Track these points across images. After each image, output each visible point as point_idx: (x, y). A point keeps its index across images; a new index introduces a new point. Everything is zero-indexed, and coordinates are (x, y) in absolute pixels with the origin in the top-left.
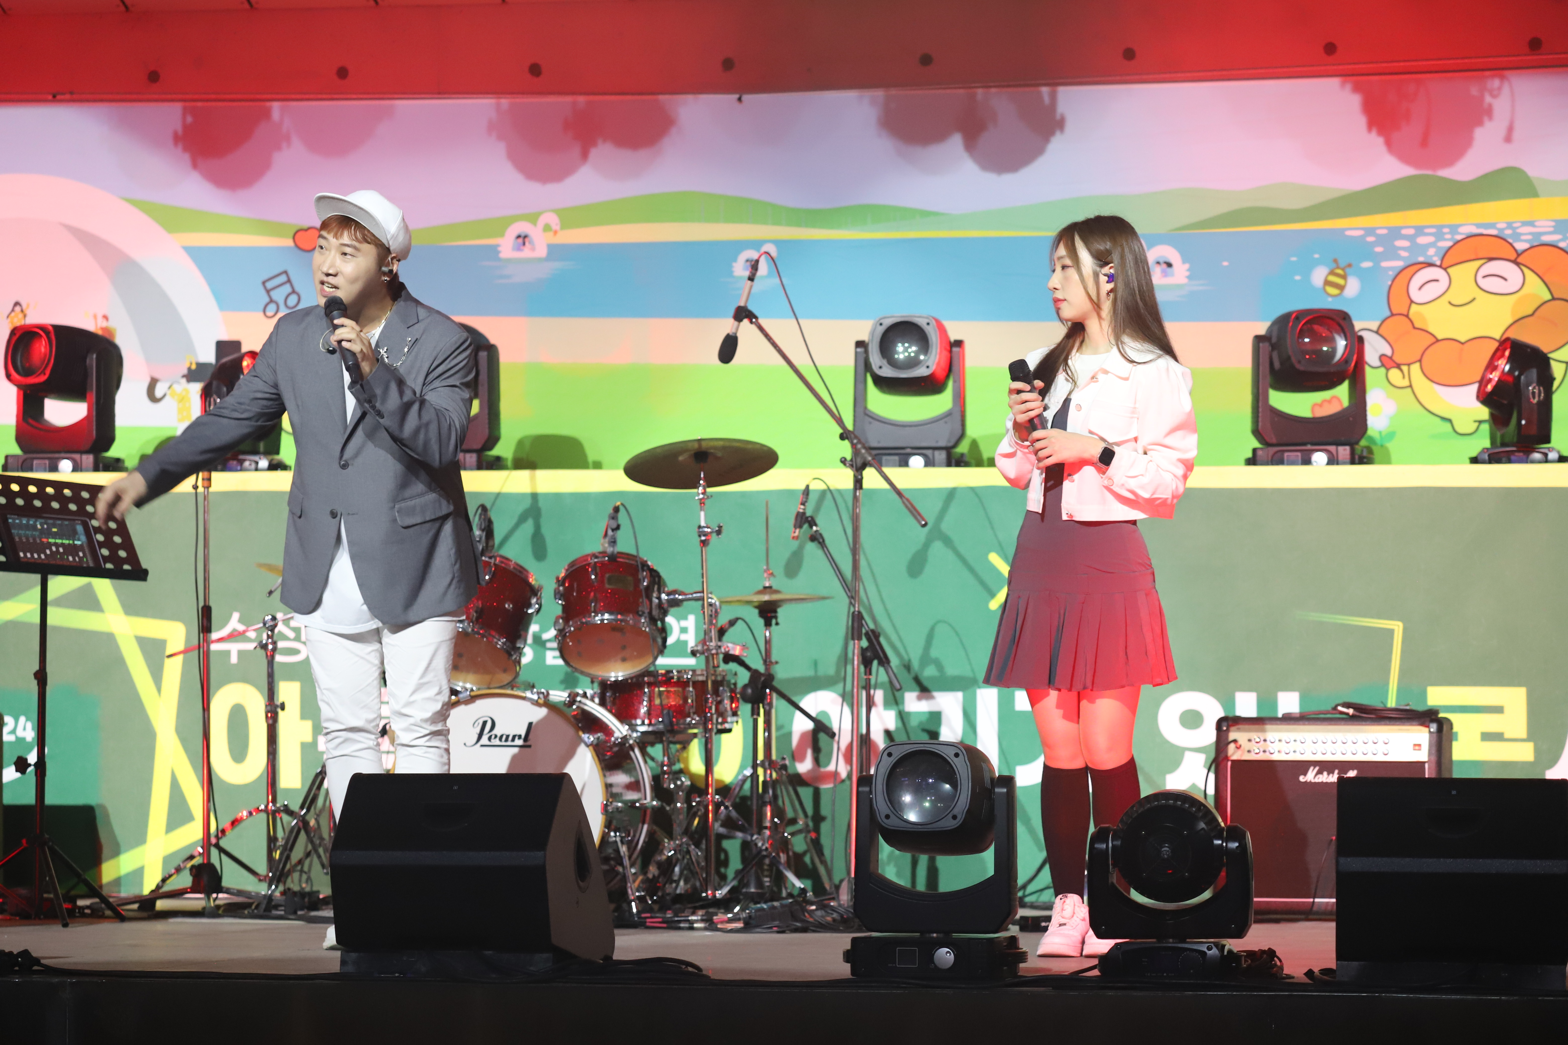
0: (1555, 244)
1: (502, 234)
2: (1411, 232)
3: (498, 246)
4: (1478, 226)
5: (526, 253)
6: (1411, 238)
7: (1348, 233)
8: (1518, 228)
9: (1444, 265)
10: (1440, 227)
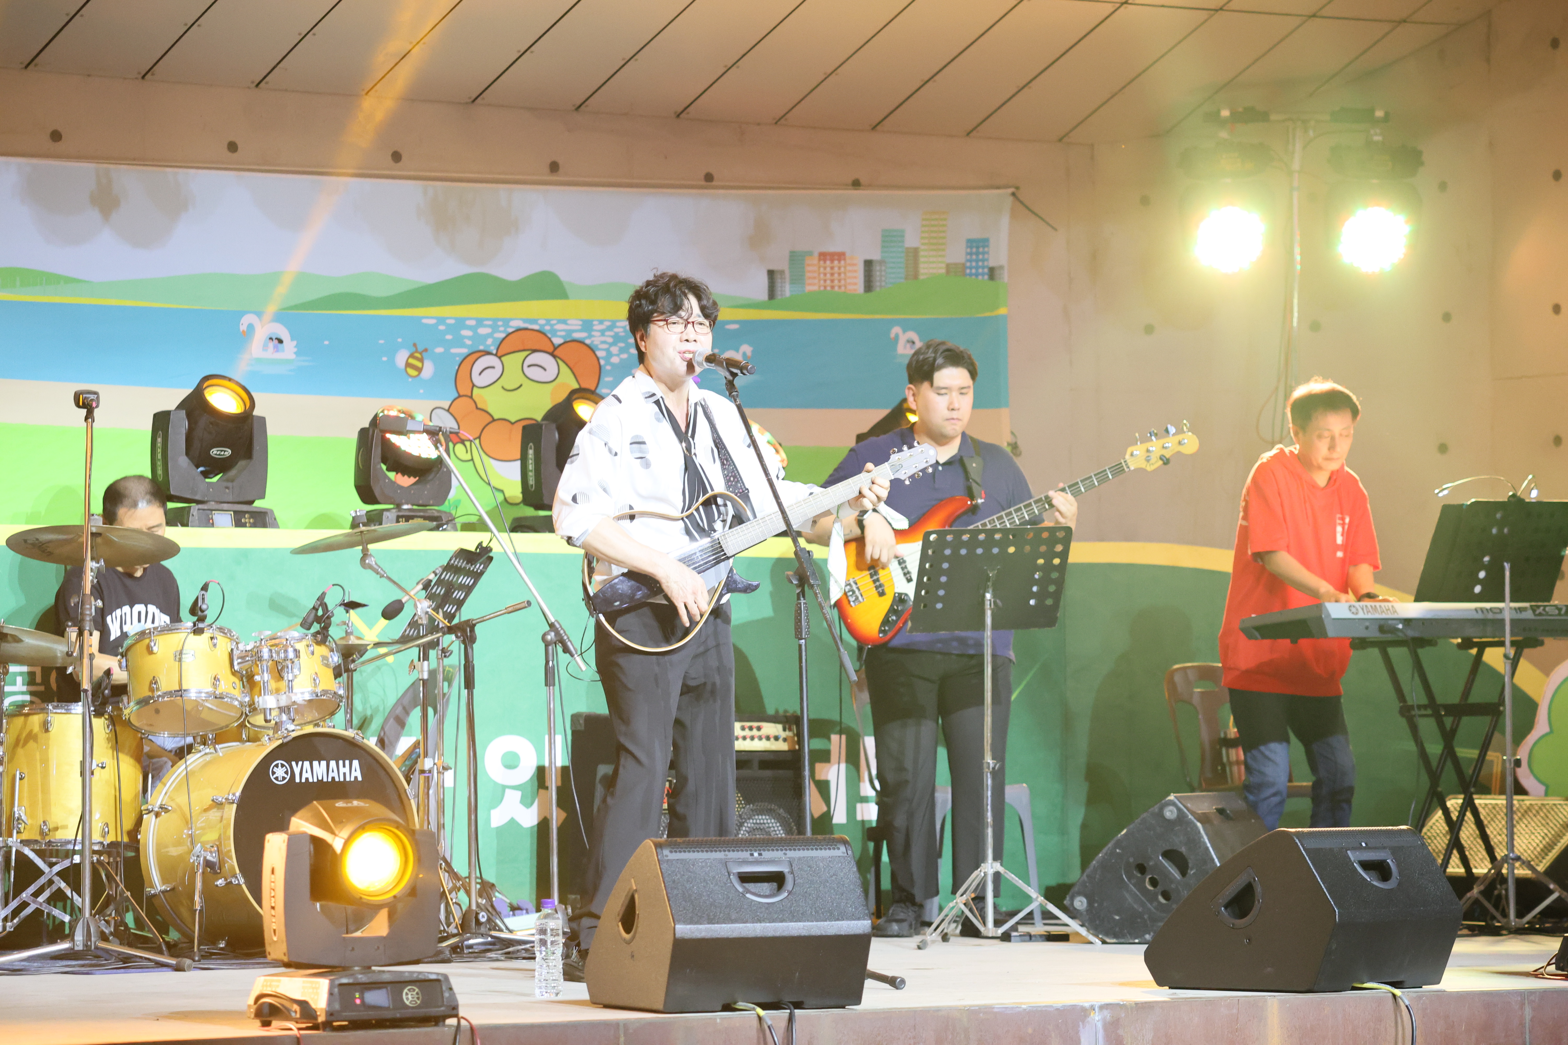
0: (582, 340)
2: (472, 323)
4: (525, 321)
6: (473, 329)
7: (425, 321)
8: (555, 324)
9: (499, 354)
10: (495, 320)
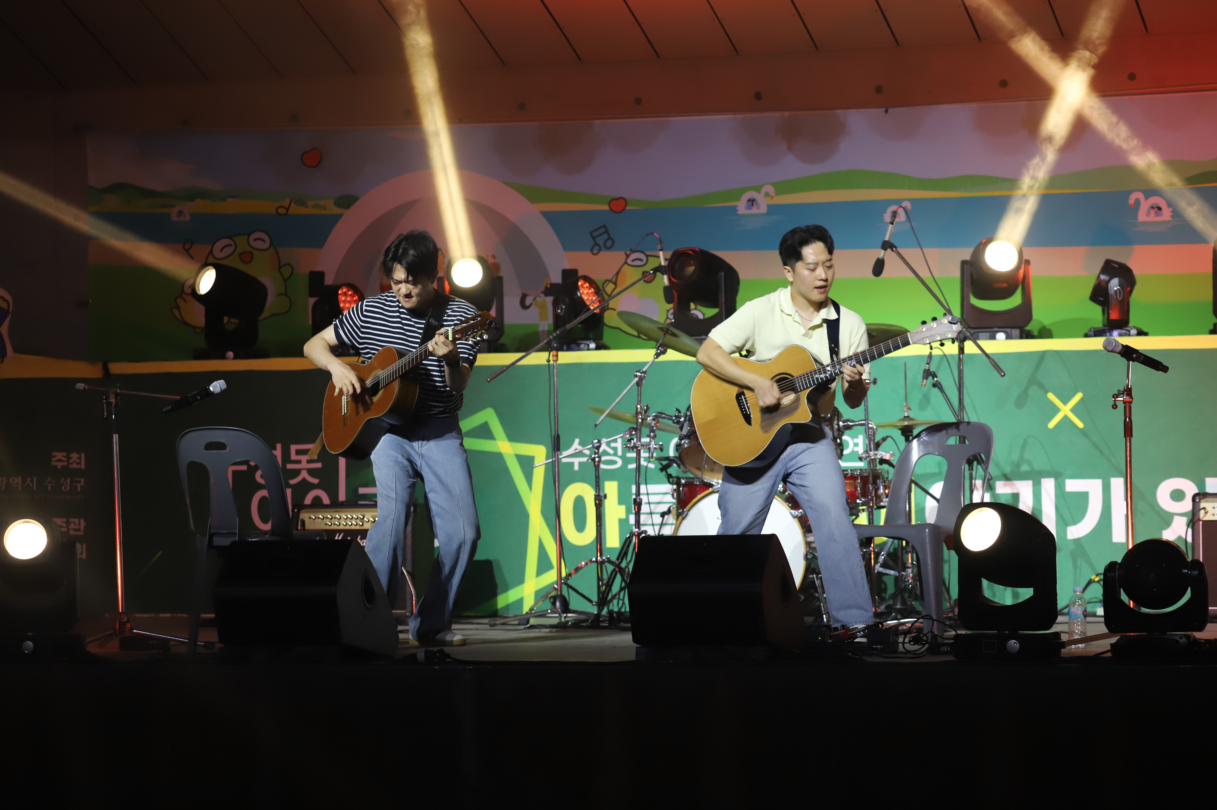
1: (738, 199)
3: (737, 206)
5: (754, 211)
